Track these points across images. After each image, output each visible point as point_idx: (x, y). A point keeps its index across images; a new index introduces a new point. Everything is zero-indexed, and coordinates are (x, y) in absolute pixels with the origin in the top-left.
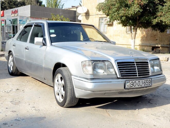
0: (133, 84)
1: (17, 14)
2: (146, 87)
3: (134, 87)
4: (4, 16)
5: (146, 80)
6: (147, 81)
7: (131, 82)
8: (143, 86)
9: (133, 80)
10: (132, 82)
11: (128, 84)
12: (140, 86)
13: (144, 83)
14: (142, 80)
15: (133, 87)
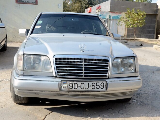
0: (72, 86)
1: (100, 9)
2: (98, 91)
3: (75, 90)
4: (91, 12)
5: (95, 82)
6: (98, 84)
7: (69, 83)
8: (90, 89)
9: (73, 81)
10: (72, 83)
11: (66, 85)
12: (84, 90)
13: (92, 86)
14: (89, 82)
15: (73, 89)
